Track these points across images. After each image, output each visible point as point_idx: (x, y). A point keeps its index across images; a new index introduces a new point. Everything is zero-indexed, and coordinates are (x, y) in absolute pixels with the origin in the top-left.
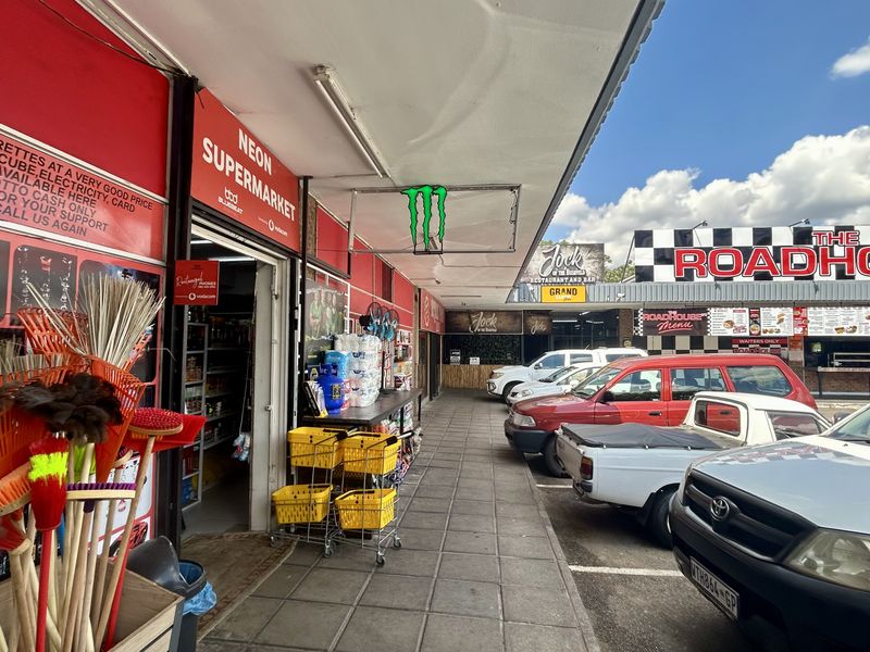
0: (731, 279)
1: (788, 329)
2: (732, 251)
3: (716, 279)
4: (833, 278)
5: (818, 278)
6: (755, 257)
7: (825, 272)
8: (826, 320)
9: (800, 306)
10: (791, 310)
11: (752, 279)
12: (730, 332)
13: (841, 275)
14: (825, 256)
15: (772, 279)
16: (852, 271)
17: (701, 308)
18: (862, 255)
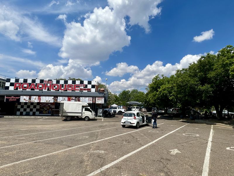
1: (37, 101)
2: (27, 84)
3: (23, 90)
4: (47, 90)
5: (44, 90)
6: (32, 86)
7: (45, 89)
8: (44, 99)
9: (39, 96)
10: (38, 97)
11: (30, 90)
12: (24, 101)
13: (48, 90)
14: (46, 86)
15: (34, 90)
16: (50, 89)
17: (19, 96)
18: (53, 86)
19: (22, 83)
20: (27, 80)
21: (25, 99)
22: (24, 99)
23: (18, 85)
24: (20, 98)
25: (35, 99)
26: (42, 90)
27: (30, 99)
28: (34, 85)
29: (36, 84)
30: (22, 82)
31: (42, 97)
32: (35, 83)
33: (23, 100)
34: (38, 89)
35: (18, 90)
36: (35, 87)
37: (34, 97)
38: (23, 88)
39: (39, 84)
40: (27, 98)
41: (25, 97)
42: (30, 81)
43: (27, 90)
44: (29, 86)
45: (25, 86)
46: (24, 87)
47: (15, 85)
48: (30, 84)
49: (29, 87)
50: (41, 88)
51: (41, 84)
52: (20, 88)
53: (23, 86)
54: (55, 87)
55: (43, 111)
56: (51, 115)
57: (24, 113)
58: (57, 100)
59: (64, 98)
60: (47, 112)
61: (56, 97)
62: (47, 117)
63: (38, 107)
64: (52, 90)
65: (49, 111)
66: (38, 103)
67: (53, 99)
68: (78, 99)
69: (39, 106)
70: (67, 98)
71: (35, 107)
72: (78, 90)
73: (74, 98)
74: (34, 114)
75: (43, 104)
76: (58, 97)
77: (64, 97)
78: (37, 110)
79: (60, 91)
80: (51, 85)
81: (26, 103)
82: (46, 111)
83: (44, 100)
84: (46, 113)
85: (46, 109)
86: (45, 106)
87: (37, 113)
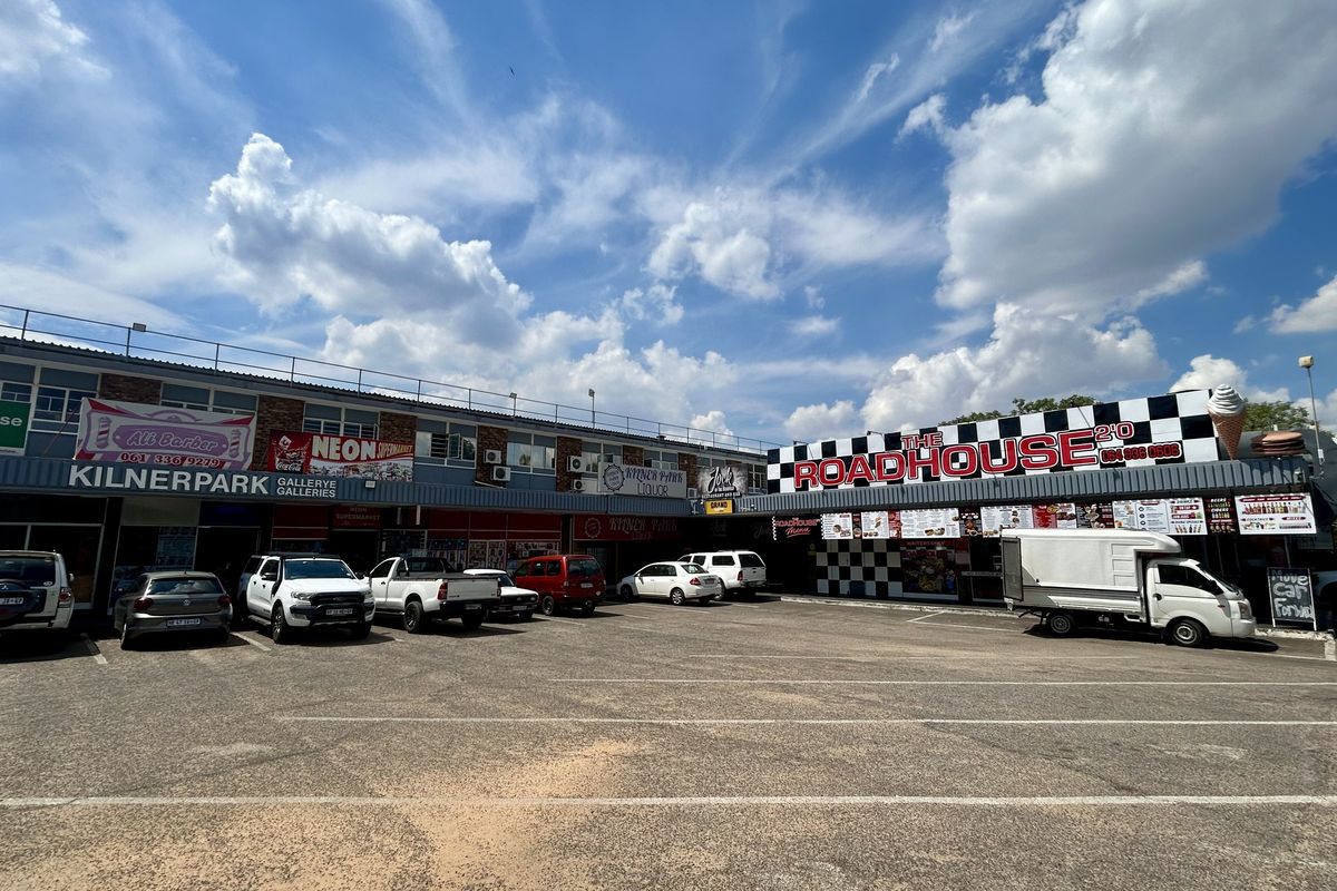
0: (836, 487)
1: (885, 533)
2: (836, 461)
3: (825, 487)
4: (920, 480)
5: (907, 481)
6: (855, 466)
7: (913, 475)
8: (917, 523)
9: (893, 509)
10: (886, 513)
11: (852, 486)
12: (838, 536)
13: (927, 477)
14: (913, 459)
15: (868, 484)
16: (936, 472)
17: (816, 514)
18: (946, 456)
19: (818, 462)
20: (833, 444)
21: (838, 527)
22: (835, 527)
23: (805, 471)
24: (819, 524)
25: (878, 524)
26: (901, 481)
27: (857, 524)
28: (864, 464)
29: (872, 456)
30: (819, 456)
31: (904, 515)
32: (867, 455)
33: (832, 532)
34: (881, 478)
35: (811, 489)
36: (868, 473)
37: (874, 515)
38: (823, 481)
39: (881, 456)
40: (846, 521)
41: (837, 519)
42: (844, 449)
43: (842, 486)
44: (847, 470)
45: (832, 469)
46: (830, 476)
47: (798, 472)
48: (847, 460)
49: (846, 474)
50: (894, 470)
51: (892, 452)
52: (814, 483)
53: (823, 471)
54: (955, 459)
55: (916, 580)
56: (956, 598)
57: (844, 586)
58: (976, 524)
59: (1015, 513)
60: (940, 587)
61: (969, 508)
62: (942, 611)
63: (894, 560)
64: (944, 478)
65: (945, 582)
66: (895, 544)
67: (956, 519)
68: (1099, 511)
69: (898, 554)
70: (1028, 513)
71: (881, 560)
72: (1090, 460)
73: (1072, 509)
74: (882, 594)
75: (913, 547)
76: (983, 510)
77: (1014, 509)
78: (894, 574)
79: (985, 476)
80: (934, 452)
81: (843, 544)
82: (931, 577)
83: (916, 525)
84: (936, 592)
85: (930, 571)
86: (922, 556)
87: (895, 588)
